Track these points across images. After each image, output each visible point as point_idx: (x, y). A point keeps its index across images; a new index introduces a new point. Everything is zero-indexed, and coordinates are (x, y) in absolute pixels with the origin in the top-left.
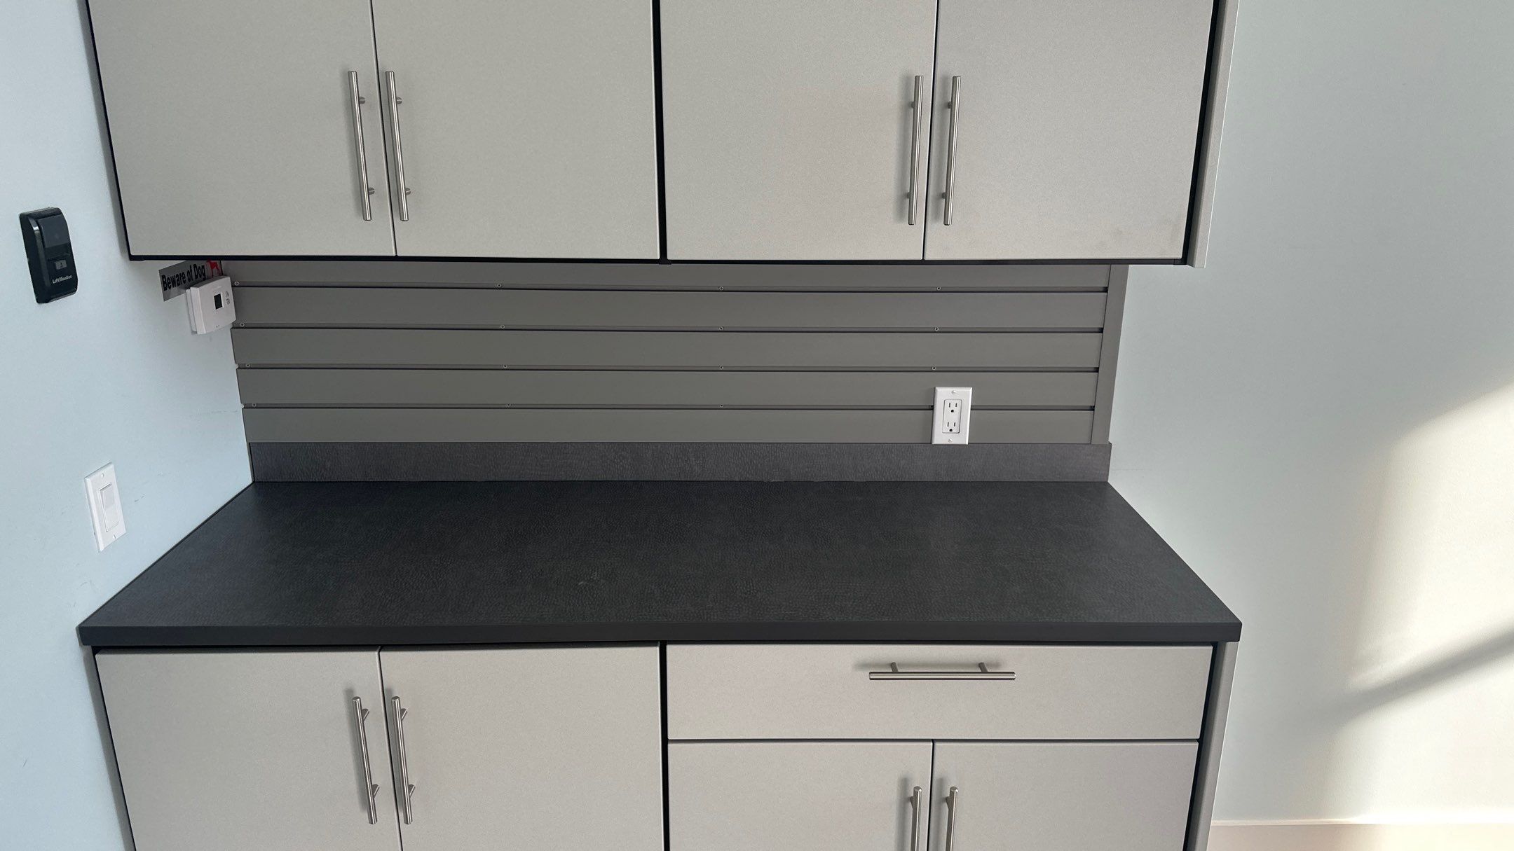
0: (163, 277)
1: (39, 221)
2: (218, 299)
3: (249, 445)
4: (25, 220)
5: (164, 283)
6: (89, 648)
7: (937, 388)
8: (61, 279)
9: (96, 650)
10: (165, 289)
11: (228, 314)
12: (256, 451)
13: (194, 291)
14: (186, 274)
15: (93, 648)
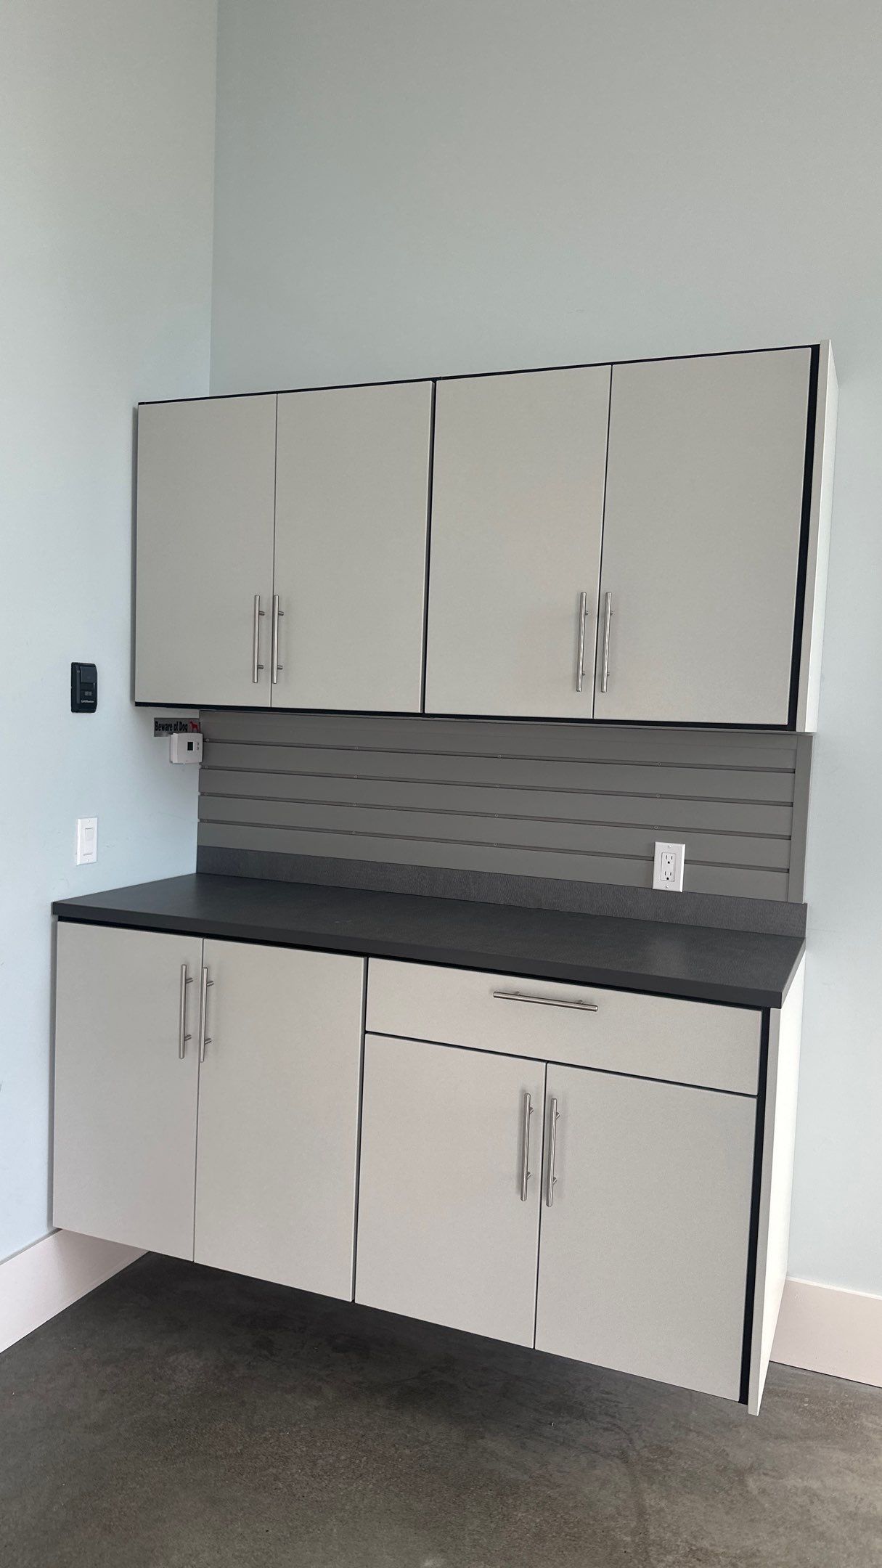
0: (156, 723)
1: (81, 667)
2: (190, 746)
3: (198, 846)
4: (74, 665)
5: (156, 726)
6: (57, 917)
7: (657, 843)
8: (87, 701)
9: (61, 919)
10: (156, 730)
11: (197, 754)
12: (202, 851)
13: (175, 735)
14: (173, 725)
15: (59, 917)
